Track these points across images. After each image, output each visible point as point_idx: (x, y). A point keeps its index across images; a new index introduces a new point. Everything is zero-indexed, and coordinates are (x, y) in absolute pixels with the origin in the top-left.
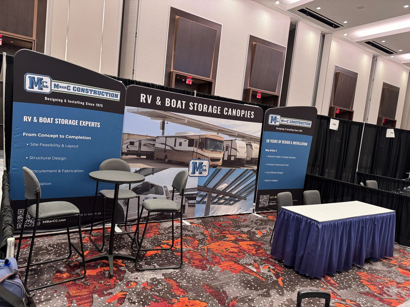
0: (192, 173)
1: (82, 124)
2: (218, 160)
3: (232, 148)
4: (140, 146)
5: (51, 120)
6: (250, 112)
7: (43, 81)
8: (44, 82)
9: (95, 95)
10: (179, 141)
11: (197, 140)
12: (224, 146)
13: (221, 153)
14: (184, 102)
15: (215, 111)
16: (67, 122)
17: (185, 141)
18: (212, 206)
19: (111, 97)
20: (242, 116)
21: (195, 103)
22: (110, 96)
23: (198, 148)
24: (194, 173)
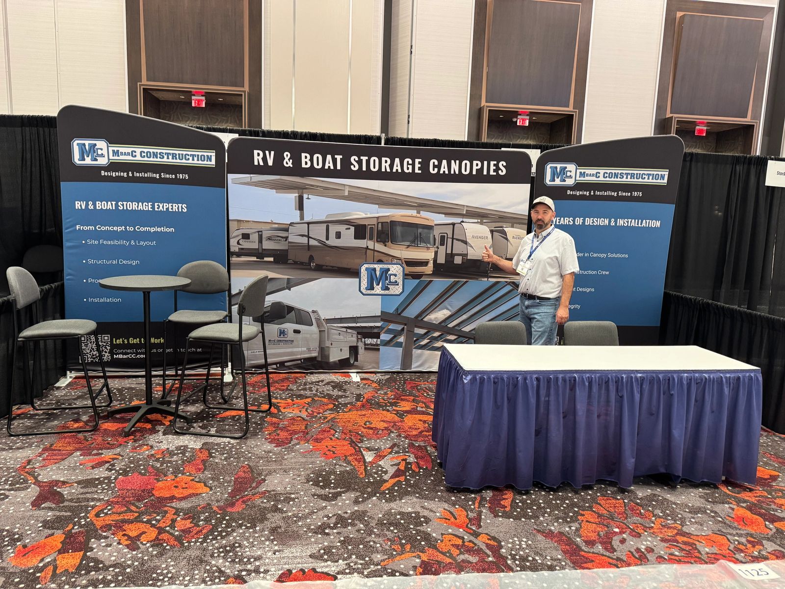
0: (367, 289)
1: (158, 208)
2: (425, 263)
3: (455, 239)
4: (260, 241)
5: (112, 204)
6: (495, 162)
7: (96, 147)
8: (97, 149)
9: (174, 161)
10: (333, 229)
11: (374, 226)
12: (434, 235)
13: (429, 251)
14: (339, 158)
15: (408, 169)
16: (136, 206)
17: (346, 229)
18: (416, 352)
19: (200, 162)
20: (474, 172)
21: (362, 158)
22: (198, 160)
23: (377, 241)
24: (372, 288)
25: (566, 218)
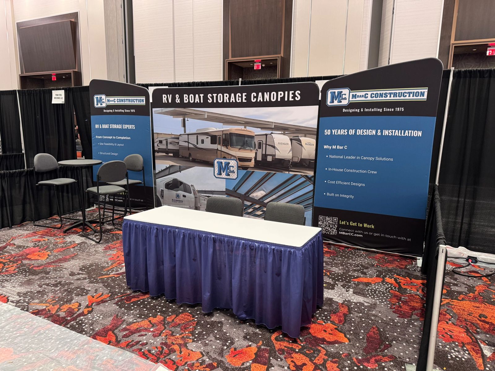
0: (218, 174)
2: (249, 160)
3: (268, 145)
4: (167, 145)
5: (108, 126)
6: (293, 92)
8: (102, 99)
10: (201, 138)
12: (255, 142)
13: (252, 152)
14: (202, 95)
15: (239, 100)
16: (116, 127)
17: (206, 138)
20: (279, 100)
21: (213, 95)
22: (138, 102)
23: (223, 146)
24: (221, 174)
25: (342, 130)
